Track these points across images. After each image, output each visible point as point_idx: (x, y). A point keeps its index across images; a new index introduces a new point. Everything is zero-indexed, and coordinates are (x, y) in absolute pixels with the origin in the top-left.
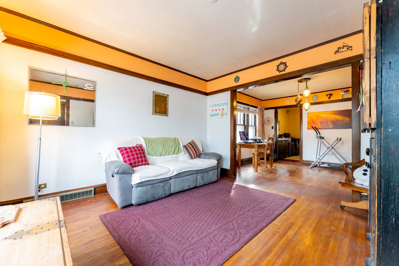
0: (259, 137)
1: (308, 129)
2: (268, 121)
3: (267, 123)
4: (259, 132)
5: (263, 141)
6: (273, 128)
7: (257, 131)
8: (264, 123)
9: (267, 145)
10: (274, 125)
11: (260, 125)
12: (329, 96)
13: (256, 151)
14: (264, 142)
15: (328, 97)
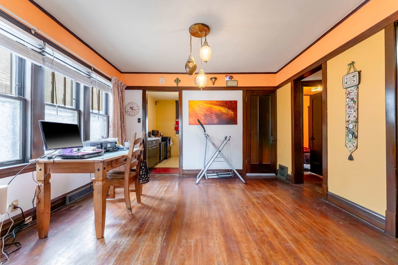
0: (114, 137)
1: (190, 124)
2: (131, 108)
3: (129, 112)
4: (114, 127)
5: (121, 146)
6: (139, 122)
7: (110, 124)
8: (124, 111)
9: (130, 157)
10: (141, 117)
11: (116, 114)
12: (214, 80)
13: (100, 180)
14: (123, 149)
15: (212, 82)
